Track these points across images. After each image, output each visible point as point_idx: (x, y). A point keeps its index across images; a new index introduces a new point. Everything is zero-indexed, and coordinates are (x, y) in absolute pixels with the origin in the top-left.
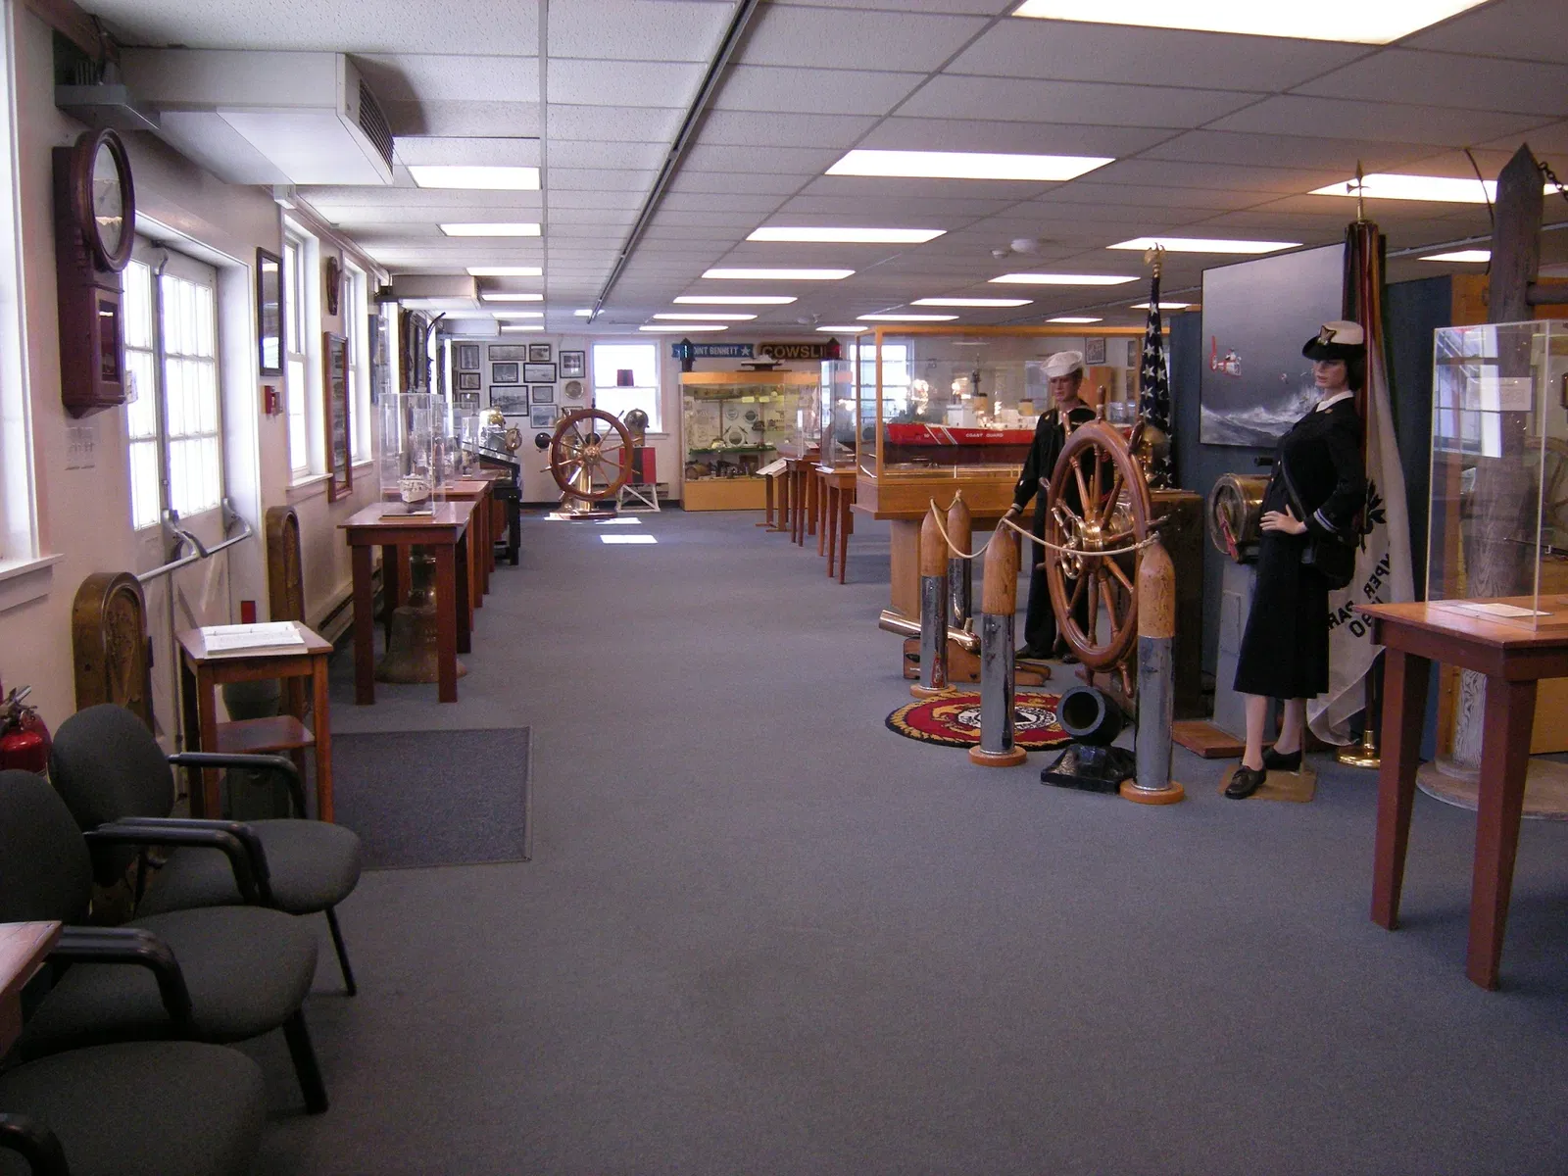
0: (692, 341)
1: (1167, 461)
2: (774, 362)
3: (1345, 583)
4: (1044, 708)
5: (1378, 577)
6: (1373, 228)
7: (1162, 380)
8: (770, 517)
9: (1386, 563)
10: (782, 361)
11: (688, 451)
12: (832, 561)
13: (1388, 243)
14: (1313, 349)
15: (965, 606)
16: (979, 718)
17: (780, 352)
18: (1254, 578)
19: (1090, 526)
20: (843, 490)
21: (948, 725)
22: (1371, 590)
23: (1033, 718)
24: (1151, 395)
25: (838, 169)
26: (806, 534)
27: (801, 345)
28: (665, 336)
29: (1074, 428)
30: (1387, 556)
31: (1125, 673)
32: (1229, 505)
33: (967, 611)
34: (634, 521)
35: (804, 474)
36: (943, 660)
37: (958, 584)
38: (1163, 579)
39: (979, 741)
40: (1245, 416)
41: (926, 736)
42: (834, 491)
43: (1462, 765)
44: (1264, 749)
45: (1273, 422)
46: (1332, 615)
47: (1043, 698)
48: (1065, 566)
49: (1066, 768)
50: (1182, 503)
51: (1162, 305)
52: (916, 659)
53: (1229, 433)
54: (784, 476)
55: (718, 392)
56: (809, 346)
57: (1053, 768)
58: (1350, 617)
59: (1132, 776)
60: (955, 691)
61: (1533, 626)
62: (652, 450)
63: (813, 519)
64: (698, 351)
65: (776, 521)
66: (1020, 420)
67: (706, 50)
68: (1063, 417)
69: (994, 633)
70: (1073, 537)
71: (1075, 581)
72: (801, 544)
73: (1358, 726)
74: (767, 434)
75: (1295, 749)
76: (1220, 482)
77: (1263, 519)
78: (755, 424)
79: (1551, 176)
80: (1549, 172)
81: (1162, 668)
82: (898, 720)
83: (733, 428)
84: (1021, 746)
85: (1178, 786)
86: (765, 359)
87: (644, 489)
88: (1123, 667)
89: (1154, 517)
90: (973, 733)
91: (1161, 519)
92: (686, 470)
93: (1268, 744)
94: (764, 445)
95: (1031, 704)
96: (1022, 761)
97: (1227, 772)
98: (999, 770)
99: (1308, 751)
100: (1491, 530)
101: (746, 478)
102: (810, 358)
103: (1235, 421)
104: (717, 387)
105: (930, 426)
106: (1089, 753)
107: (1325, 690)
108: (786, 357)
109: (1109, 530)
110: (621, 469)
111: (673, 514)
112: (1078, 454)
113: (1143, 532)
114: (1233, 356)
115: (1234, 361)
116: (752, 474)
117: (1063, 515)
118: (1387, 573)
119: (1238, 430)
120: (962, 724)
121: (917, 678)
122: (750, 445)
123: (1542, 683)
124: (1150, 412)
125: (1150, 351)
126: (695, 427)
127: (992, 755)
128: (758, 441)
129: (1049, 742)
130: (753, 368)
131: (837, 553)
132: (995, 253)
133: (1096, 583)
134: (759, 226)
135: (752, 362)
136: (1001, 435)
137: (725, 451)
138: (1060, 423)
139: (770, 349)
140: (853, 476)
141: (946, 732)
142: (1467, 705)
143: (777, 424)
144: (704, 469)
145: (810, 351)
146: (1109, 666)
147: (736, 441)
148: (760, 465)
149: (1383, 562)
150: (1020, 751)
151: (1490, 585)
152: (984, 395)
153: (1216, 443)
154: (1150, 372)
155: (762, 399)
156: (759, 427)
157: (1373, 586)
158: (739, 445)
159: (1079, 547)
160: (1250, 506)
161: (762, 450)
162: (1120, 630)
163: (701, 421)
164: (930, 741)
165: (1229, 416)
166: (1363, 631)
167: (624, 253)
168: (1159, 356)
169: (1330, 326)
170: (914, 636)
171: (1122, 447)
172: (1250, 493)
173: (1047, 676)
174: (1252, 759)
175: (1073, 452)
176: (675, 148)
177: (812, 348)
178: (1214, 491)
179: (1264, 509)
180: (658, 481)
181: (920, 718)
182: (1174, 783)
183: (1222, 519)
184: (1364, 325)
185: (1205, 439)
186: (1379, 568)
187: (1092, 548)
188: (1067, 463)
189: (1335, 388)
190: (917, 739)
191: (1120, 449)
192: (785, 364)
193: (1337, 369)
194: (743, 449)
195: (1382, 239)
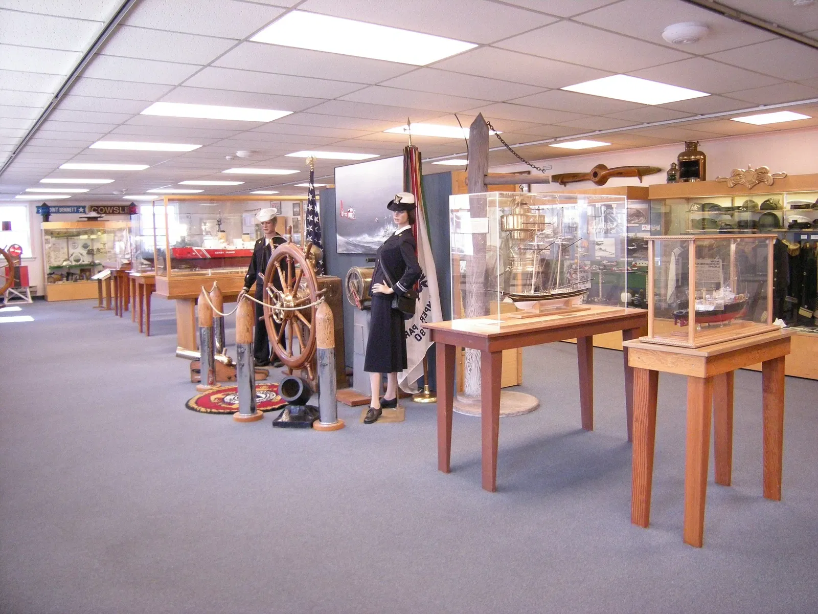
0: (49, 204)
1: (321, 262)
2: (99, 215)
3: (411, 316)
4: (268, 391)
5: (426, 313)
6: (416, 149)
7: (317, 222)
8: (101, 303)
9: (429, 306)
10: (103, 215)
11: (48, 267)
12: (141, 325)
13: (422, 156)
14: (391, 205)
15: (222, 341)
16: (236, 398)
17: (102, 210)
18: (369, 317)
19: (287, 296)
20: (147, 285)
21: (219, 404)
22: (423, 318)
23: (264, 396)
24: (311, 230)
25: (147, 112)
26: (123, 310)
27: (114, 206)
28: (31, 202)
29: (276, 247)
30: (429, 302)
31: (309, 369)
32: (355, 282)
33: (223, 344)
34: (17, 309)
35: (121, 277)
36: (213, 371)
37: (217, 331)
38: (328, 319)
39: (238, 410)
40: (359, 239)
41: (209, 410)
42: (141, 286)
43: (468, 396)
44: (380, 398)
45: (372, 241)
46: (407, 332)
47: (267, 385)
48: (275, 317)
49: (285, 418)
50: (332, 282)
51: (316, 185)
52: (198, 372)
53: (351, 247)
54: (108, 279)
55: (66, 233)
56: (119, 207)
57: (278, 419)
58: (415, 332)
59: (318, 418)
60: (221, 386)
61: (499, 327)
62: (26, 268)
63: (127, 302)
64: (52, 210)
65: (105, 304)
66: (243, 244)
67: (84, 45)
68: (268, 241)
69: (243, 353)
70: (278, 302)
71: (281, 324)
72: (121, 316)
73: (421, 383)
74: (95, 256)
75: (394, 397)
76: (351, 270)
77: (373, 287)
78: (89, 251)
79: (492, 128)
80: (491, 126)
81: (330, 363)
82: (192, 404)
83: (77, 253)
84: (260, 410)
85: (341, 421)
86: (94, 214)
87: (22, 289)
88: (308, 366)
89: (320, 289)
90: (233, 407)
91: (323, 290)
92: (48, 278)
93: (381, 396)
94: (94, 263)
95: (262, 389)
96: (261, 418)
97: (363, 412)
98: (251, 423)
99: (400, 398)
100: (474, 287)
101: (85, 281)
102: (119, 213)
103: (354, 242)
104: (65, 231)
105: (194, 248)
106: (296, 409)
107: (406, 368)
108: (105, 213)
109: (296, 297)
110: (7, 280)
111: (41, 304)
112: (278, 260)
113: (314, 297)
114: (351, 210)
115: (352, 212)
116: (89, 278)
117: (273, 292)
118: (430, 310)
119: (355, 246)
120: (227, 403)
121: (199, 382)
122: (86, 262)
123: (504, 352)
124: (311, 239)
125: (310, 208)
126: (52, 254)
127: (246, 416)
128: (90, 260)
129: (274, 407)
130: (86, 219)
131: (145, 320)
132: (227, 157)
133: (291, 324)
134: (99, 140)
135: (85, 216)
136: (234, 252)
137: (71, 267)
138: (267, 244)
139: (96, 209)
140: (153, 277)
141: (219, 407)
142: (469, 369)
143: (101, 251)
144: (59, 277)
145: (119, 209)
146: (301, 366)
147: (78, 261)
148: (92, 274)
149: (427, 305)
150: (259, 413)
151: (476, 313)
152: (224, 231)
153: (345, 252)
154: (311, 218)
155: (93, 237)
156: (91, 252)
157: (424, 316)
158: (79, 263)
159: (282, 306)
160: (366, 282)
161: (93, 265)
162: (305, 348)
163: (55, 249)
164: (211, 413)
165: (351, 239)
166: (421, 338)
167: (14, 153)
168: (315, 210)
169: (399, 194)
170: (198, 360)
171: (302, 255)
172: (365, 275)
173: (267, 375)
174: (375, 404)
175: (276, 259)
176: (57, 96)
177: (121, 208)
178: (348, 275)
179: (372, 284)
180: (30, 285)
181: (204, 402)
182: (339, 419)
183: (352, 289)
184: (414, 194)
185: (340, 250)
186: (426, 308)
187: (288, 307)
188: (273, 265)
189: (403, 224)
190: (204, 412)
191: (300, 256)
192: (105, 217)
193: (404, 215)
194: (81, 265)
195: (420, 154)
